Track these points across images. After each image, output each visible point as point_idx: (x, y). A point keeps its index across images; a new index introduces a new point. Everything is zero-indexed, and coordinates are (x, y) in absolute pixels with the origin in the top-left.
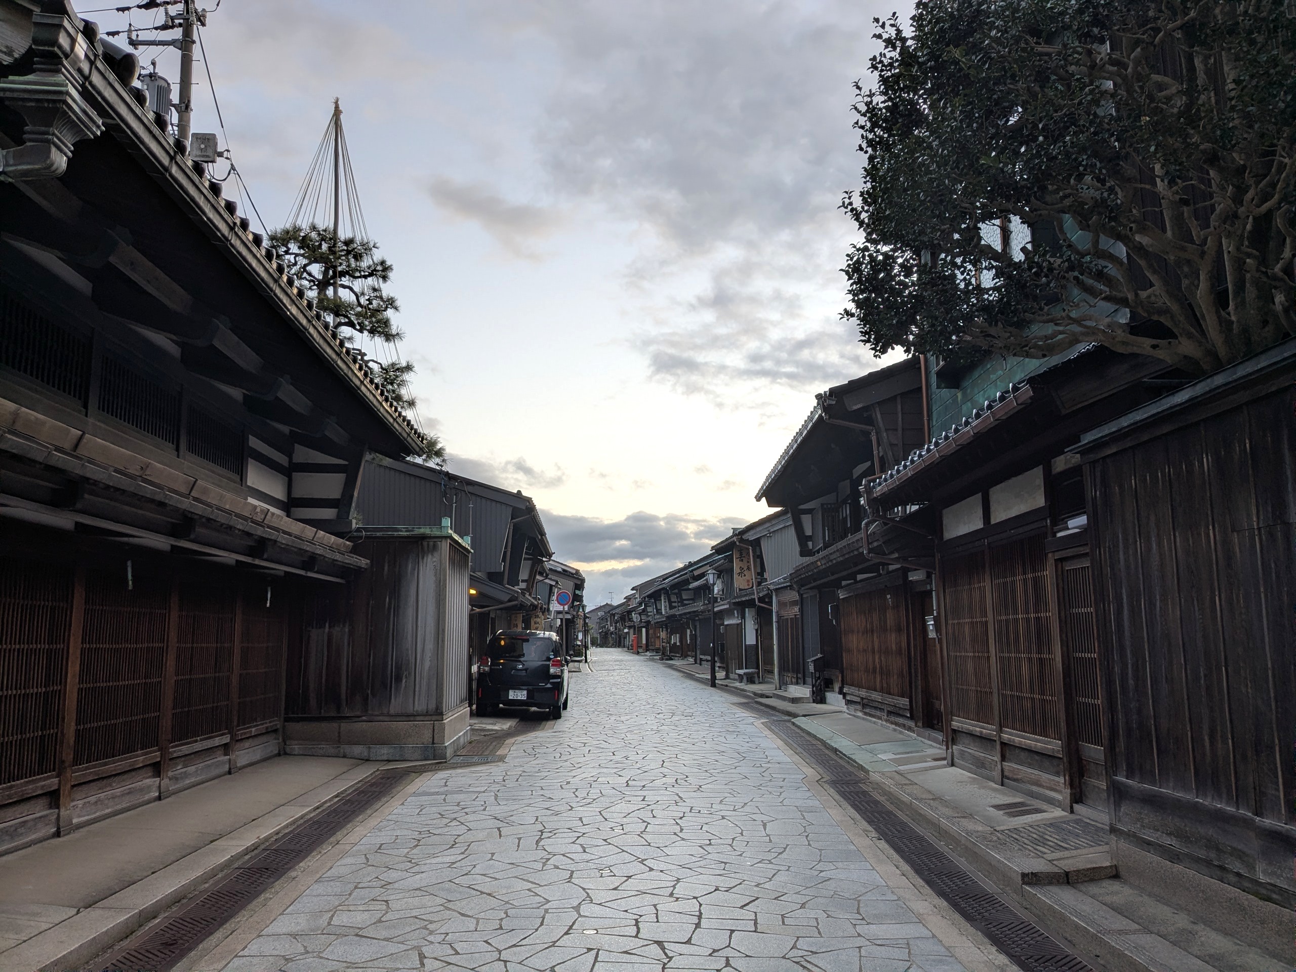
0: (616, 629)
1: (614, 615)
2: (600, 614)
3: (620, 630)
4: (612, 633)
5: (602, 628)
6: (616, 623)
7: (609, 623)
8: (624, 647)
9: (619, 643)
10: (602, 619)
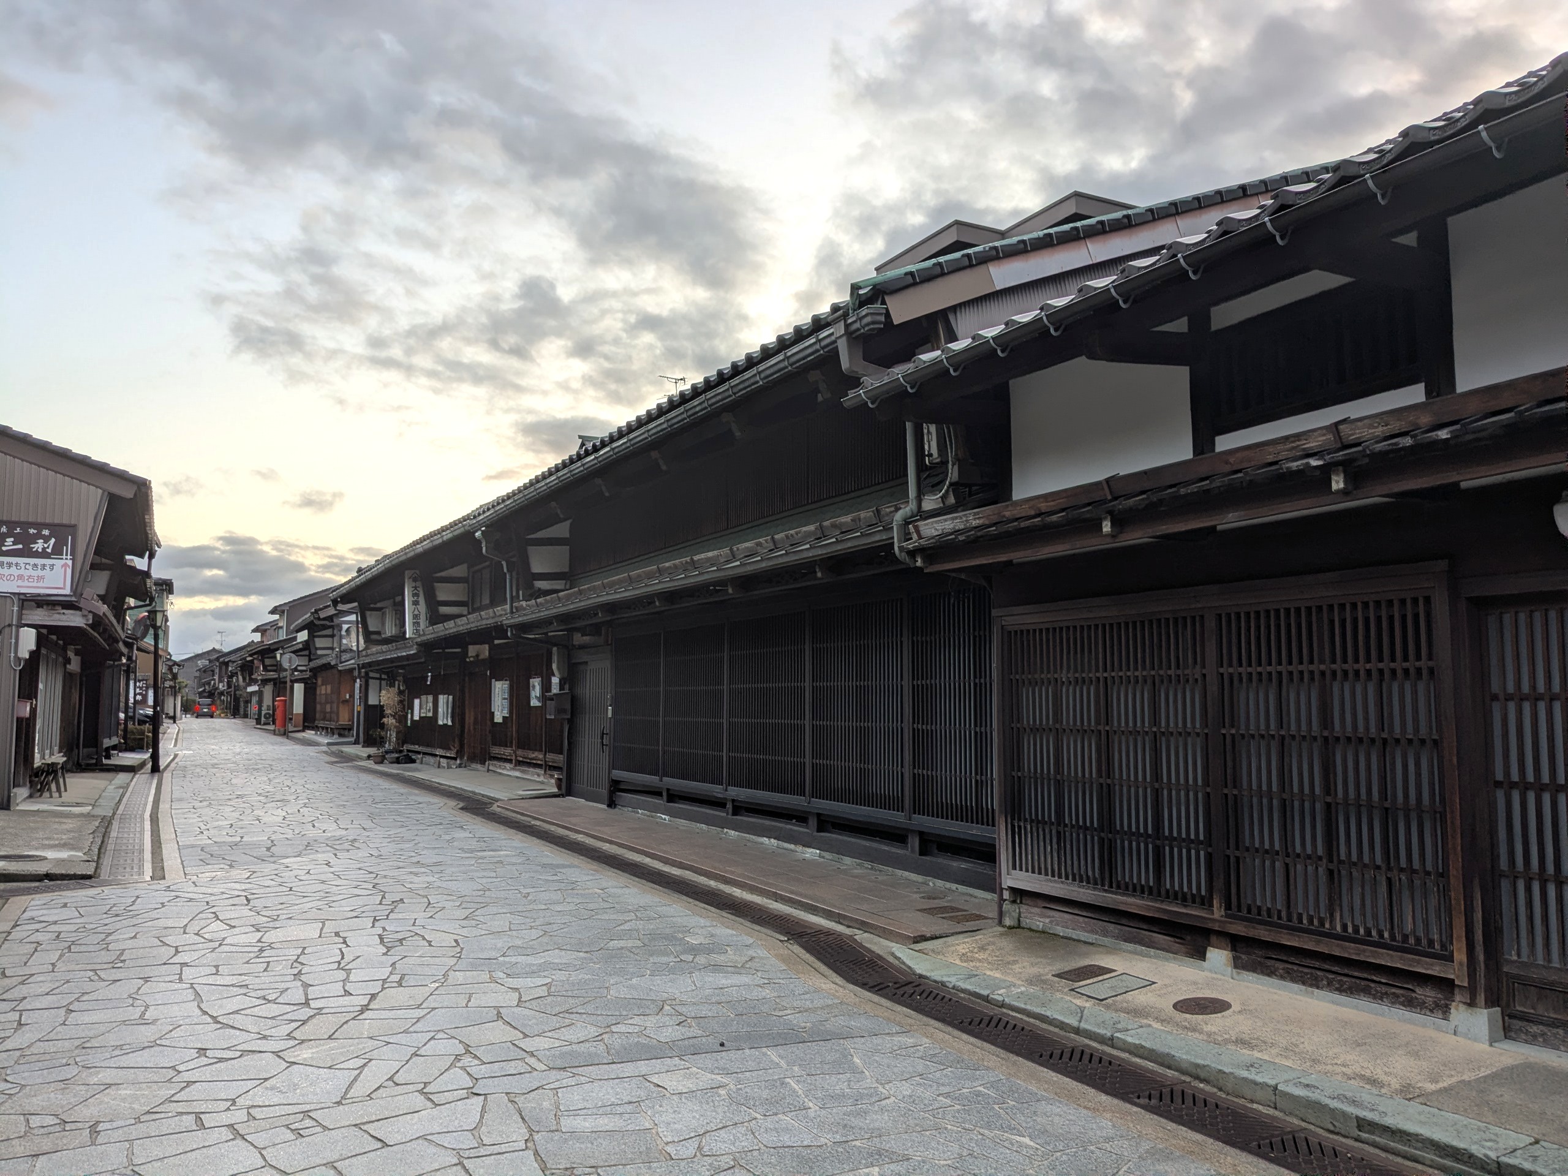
0: (229, 686)
1: (226, 664)
2: (201, 663)
3: (237, 688)
4: (222, 693)
5: (204, 685)
6: (231, 677)
7: (216, 677)
8: (246, 716)
9: (236, 708)
10: (204, 671)
